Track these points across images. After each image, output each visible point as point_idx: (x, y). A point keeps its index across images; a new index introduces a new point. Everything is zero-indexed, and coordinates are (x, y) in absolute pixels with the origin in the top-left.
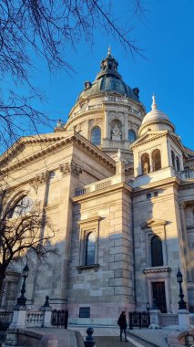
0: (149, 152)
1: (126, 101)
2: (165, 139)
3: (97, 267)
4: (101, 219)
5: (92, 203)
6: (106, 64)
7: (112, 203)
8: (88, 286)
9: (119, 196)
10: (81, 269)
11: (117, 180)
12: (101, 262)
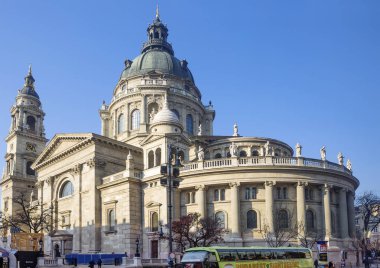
0: (154, 150)
1: (164, 83)
2: (164, 139)
3: (116, 232)
4: (116, 202)
5: (111, 190)
6: (152, 31)
7: (123, 191)
8: (111, 243)
9: (127, 186)
10: (107, 233)
11: (126, 174)
12: (118, 229)
